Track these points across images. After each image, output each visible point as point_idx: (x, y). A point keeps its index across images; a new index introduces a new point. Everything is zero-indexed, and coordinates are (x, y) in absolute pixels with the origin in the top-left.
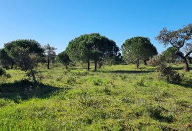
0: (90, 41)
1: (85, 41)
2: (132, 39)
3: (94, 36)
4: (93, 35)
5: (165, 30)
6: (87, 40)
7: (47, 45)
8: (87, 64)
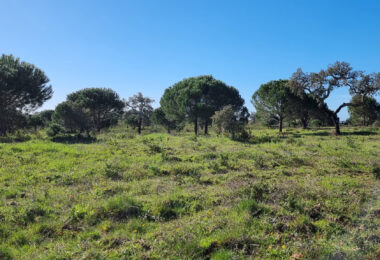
0: (195, 89)
1: (188, 88)
2: (271, 84)
3: (203, 81)
4: (202, 78)
5: (300, 72)
6: (191, 87)
7: (138, 95)
8: (193, 126)
